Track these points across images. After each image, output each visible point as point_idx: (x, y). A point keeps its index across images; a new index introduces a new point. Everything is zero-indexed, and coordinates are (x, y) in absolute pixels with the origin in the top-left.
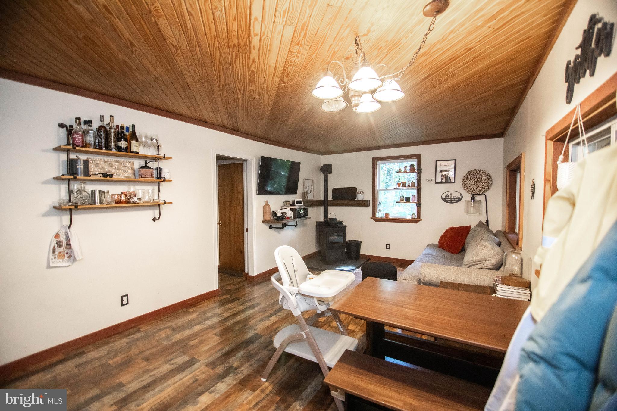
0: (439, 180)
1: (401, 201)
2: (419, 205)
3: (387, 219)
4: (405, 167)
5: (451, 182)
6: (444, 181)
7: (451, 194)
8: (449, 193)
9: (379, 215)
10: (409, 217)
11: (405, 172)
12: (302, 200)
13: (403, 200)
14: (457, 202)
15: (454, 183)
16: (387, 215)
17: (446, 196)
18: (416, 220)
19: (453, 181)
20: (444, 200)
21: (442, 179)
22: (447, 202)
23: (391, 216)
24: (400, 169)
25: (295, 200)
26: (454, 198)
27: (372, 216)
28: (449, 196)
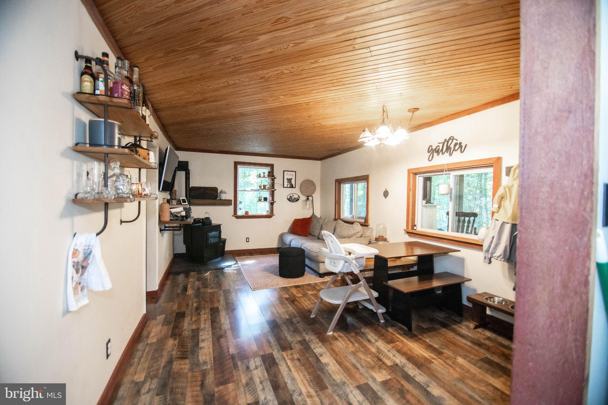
0: (285, 186)
1: (260, 200)
2: (272, 204)
3: (247, 216)
4: (264, 173)
5: (293, 188)
6: (289, 186)
7: (293, 195)
8: (292, 195)
9: (240, 213)
10: (265, 213)
11: (264, 177)
12: (185, 198)
13: (261, 200)
14: (297, 201)
15: (295, 188)
16: (247, 213)
17: (290, 197)
18: (270, 216)
19: (294, 187)
20: (289, 200)
21: (288, 185)
22: (290, 201)
23: (250, 214)
24: (260, 174)
25: (181, 198)
26: (295, 198)
27: (233, 214)
28: (291, 197)
